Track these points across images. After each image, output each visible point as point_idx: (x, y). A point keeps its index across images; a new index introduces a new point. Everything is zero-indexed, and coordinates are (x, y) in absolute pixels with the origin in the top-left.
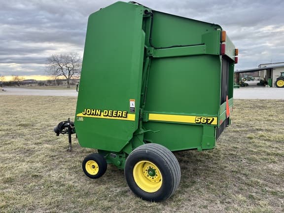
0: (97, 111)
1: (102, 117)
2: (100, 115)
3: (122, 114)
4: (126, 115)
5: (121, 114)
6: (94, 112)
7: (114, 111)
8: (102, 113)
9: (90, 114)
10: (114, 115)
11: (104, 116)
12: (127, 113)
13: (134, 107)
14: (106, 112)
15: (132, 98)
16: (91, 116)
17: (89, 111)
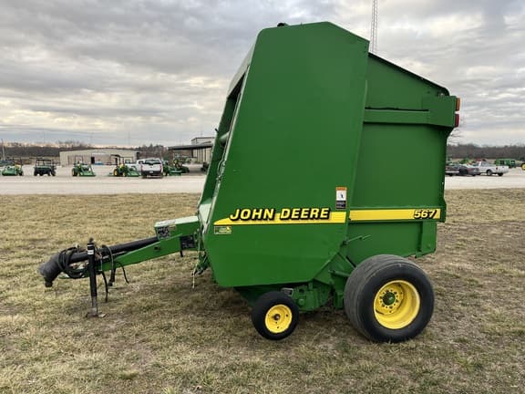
0: (267, 211)
1: (277, 221)
2: (273, 219)
3: (319, 213)
4: (328, 215)
5: (316, 214)
6: (260, 214)
7: (304, 210)
8: (278, 215)
9: (250, 218)
10: (302, 216)
11: (282, 219)
12: (329, 211)
13: (344, 199)
14: (286, 212)
15: (341, 186)
16: (251, 222)
17: (246, 213)
